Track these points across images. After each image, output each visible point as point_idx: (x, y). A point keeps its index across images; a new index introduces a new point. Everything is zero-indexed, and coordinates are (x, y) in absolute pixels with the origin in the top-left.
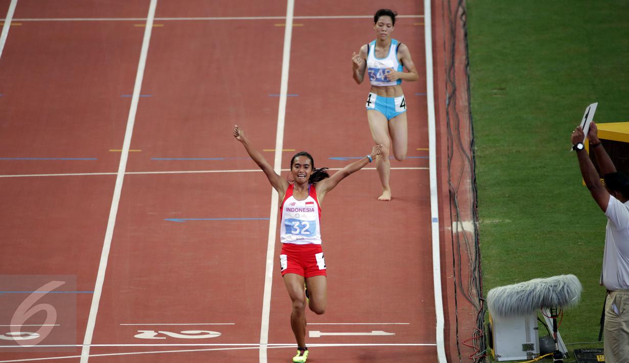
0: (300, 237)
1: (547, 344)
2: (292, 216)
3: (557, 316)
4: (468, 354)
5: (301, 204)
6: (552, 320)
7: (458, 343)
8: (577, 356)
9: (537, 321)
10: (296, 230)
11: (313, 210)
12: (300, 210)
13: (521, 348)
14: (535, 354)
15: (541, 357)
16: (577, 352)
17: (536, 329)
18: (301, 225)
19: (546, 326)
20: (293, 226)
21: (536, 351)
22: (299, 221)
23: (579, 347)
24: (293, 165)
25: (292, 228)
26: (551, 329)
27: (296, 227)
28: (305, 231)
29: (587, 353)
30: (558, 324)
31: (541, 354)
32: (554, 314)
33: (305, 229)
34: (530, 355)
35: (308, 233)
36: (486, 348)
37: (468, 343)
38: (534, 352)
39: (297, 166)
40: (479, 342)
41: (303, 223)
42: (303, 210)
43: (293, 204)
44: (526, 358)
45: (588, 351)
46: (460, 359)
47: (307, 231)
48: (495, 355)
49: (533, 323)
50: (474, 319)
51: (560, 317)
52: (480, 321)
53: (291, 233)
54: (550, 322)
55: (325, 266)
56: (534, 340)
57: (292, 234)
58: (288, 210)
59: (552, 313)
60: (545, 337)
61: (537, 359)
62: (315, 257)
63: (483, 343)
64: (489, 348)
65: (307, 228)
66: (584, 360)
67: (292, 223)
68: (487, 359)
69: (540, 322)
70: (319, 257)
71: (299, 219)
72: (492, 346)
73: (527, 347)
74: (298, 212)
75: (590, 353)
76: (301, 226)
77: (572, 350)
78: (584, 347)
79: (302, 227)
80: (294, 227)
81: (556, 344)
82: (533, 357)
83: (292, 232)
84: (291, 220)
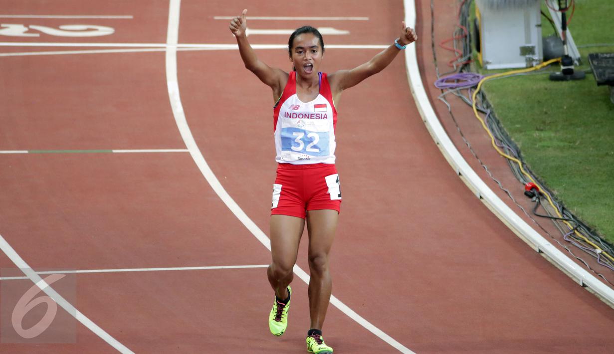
0: (303, 156)
1: (554, 46)
2: (294, 123)
3: (566, 9)
4: (447, 60)
5: (307, 107)
6: (560, 14)
7: (433, 45)
8: (592, 62)
9: (540, 14)
10: (298, 144)
11: (326, 117)
12: (305, 116)
13: (518, 51)
14: (536, 60)
15: (545, 64)
16: (593, 57)
17: (539, 26)
18: (307, 137)
19: (551, 22)
20: (294, 139)
21: (538, 56)
22: (304, 132)
23: (594, 50)
24: (294, 51)
25: (292, 142)
26: (558, 25)
27: (298, 140)
28: (312, 147)
29: (606, 58)
30: (567, 20)
31: (545, 59)
32: (563, 6)
33: (311, 145)
34: (530, 61)
35: (317, 150)
36: (471, 51)
37: (447, 45)
38: (536, 57)
39: (301, 50)
40: (462, 44)
41: (309, 135)
42: (310, 116)
43: (297, 107)
44: (524, 65)
45: (608, 56)
46: (436, 66)
47: (315, 147)
48: (483, 61)
49: (535, 18)
50: (456, 13)
51: (570, 10)
52: (463, 17)
53: (290, 149)
54: (557, 17)
55: (339, 196)
56: (535, 42)
57: (292, 150)
58: (287, 115)
59: (560, 4)
60: (550, 37)
61: (539, 67)
62: (325, 181)
63: (466, 45)
64: (474, 51)
65: (315, 142)
66: (601, 67)
67: (292, 133)
68: (473, 66)
69: (544, 17)
70: (332, 182)
71: (303, 128)
72: (478, 49)
73: (527, 51)
74: (303, 119)
75: (610, 58)
76: (306, 140)
77: (586, 54)
78: (603, 50)
79: (308, 141)
80: (296, 141)
81: (565, 46)
82: (534, 63)
83: (293, 148)
84: (291, 130)
